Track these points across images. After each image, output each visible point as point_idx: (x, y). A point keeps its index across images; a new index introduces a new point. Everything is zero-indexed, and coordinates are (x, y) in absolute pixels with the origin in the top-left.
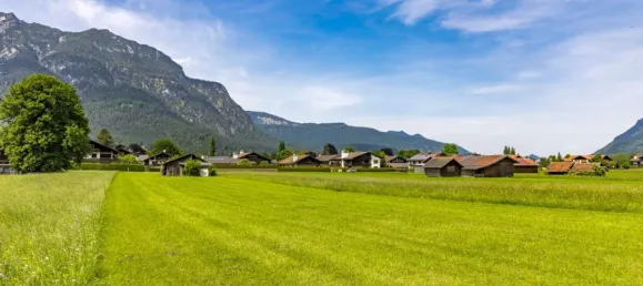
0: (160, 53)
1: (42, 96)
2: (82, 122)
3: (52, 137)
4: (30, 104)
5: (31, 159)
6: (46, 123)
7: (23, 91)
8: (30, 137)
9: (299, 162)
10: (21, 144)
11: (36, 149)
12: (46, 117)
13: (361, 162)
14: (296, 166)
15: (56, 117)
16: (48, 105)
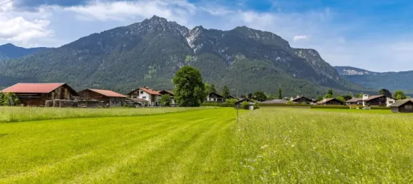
0: (274, 35)
1: (186, 75)
2: (201, 85)
3: (190, 92)
4: (182, 79)
5: (182, 102)
6: (187, 86)
7: (180, 73)
8: (182, 92)
9: (327, 103)
10: (179, 95)
11: (184, 97)
12: (187, 84)
13: (377, 103)
14: (325, 105)
15: (191, 83)
16: (188, 79)
